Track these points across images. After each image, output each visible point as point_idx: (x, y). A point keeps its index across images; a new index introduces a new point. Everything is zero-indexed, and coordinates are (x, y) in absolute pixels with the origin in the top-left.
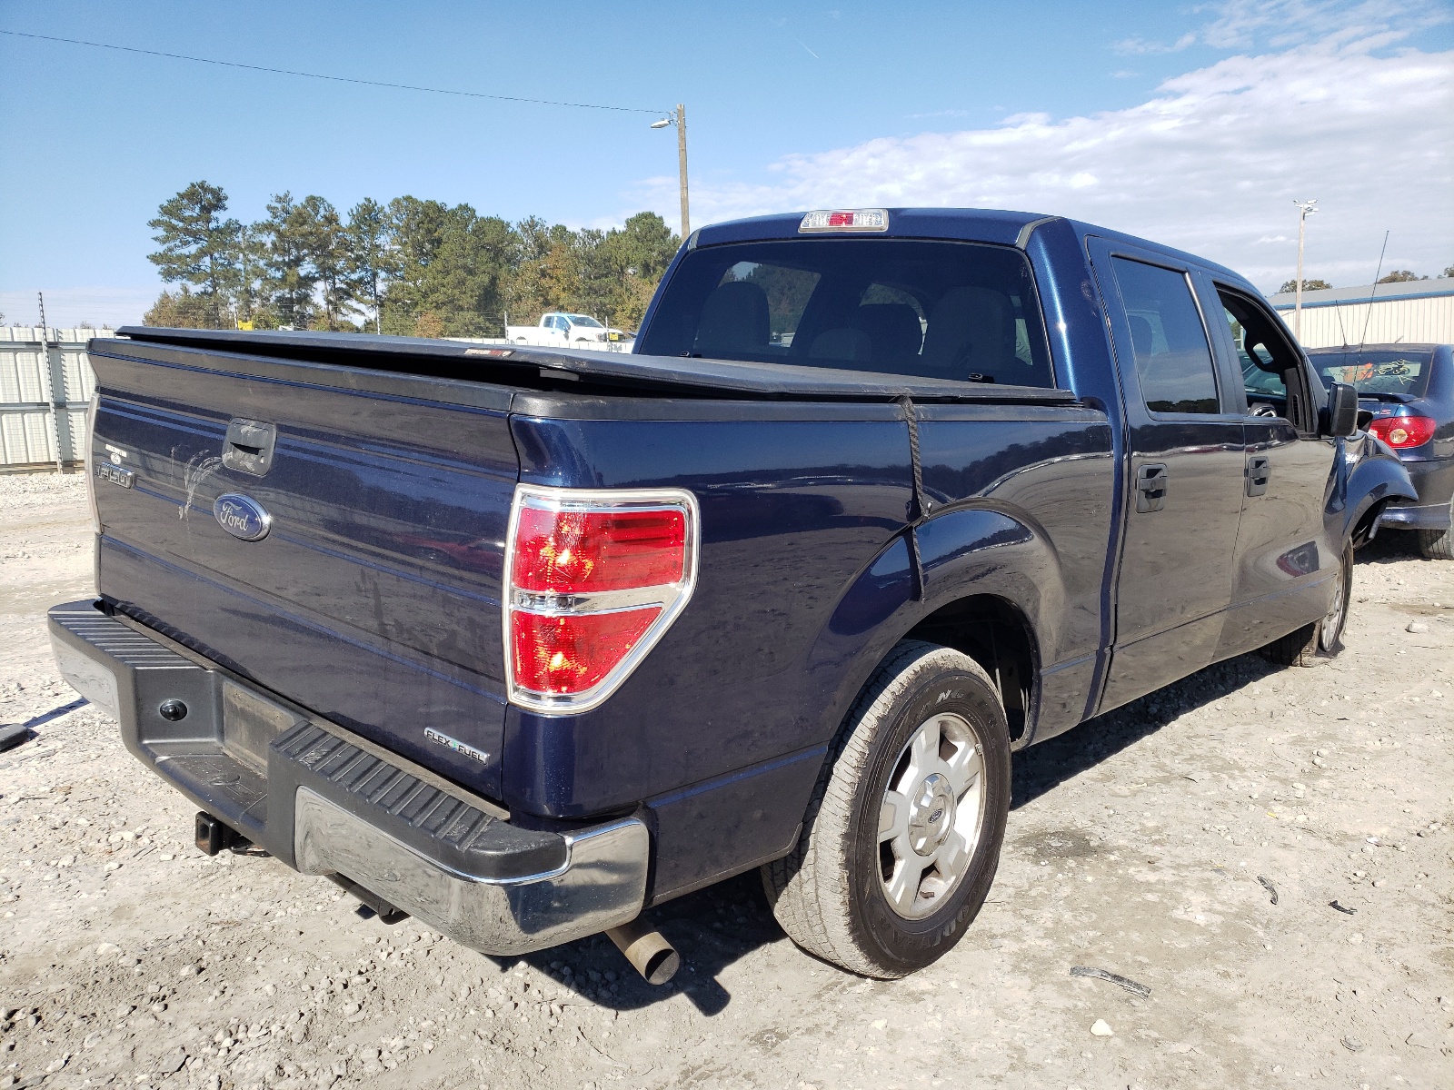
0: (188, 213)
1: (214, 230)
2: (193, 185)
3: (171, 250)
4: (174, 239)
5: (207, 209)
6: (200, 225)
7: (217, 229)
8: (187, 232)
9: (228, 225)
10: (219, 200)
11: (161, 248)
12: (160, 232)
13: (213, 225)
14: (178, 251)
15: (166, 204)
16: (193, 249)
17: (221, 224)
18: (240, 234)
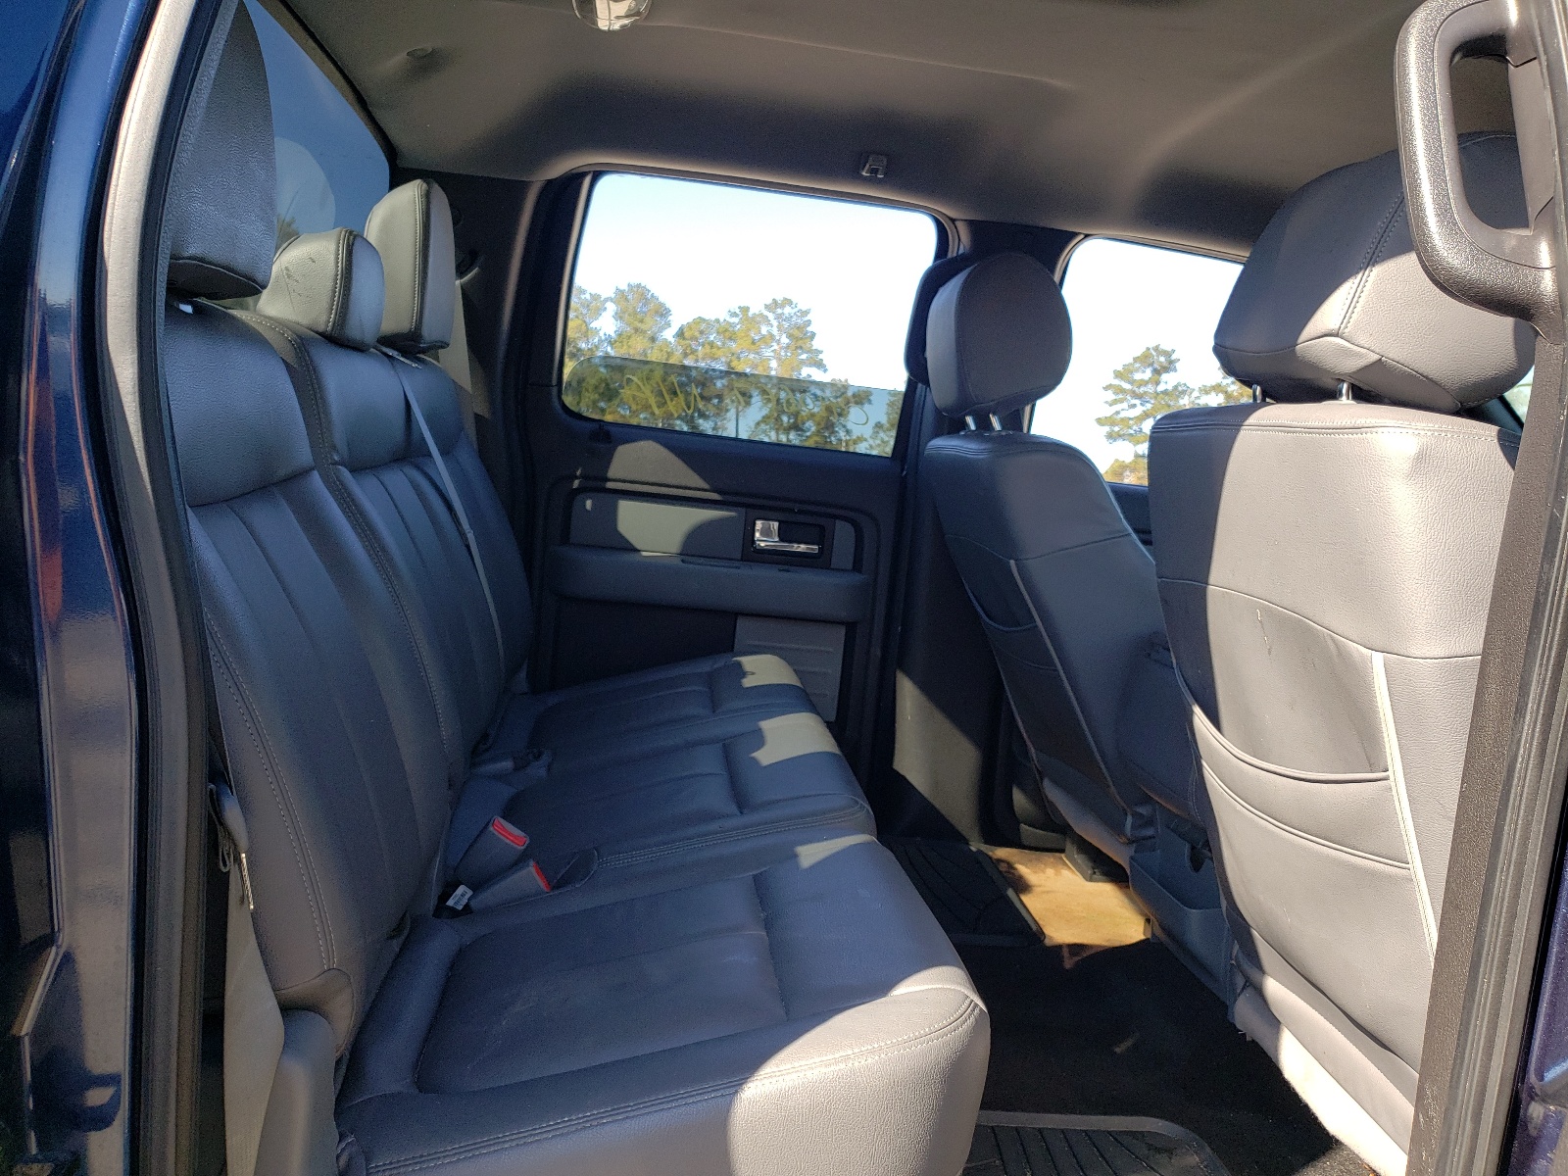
0: (1138, 376)
1: (1162, 392)
2: (1148, 349)
3: (1118, 413)
4: (1121, 401)
5: (1157, 372)
6: (1150, 388)
7: (1165, 392)
8: (1136, 396)
9: (1176, 388)
10: (1171, 362)
11: (1109, 411)
12: (1110, 396)
13: (1160, 388)
14: (1123, 415)
15: (1120, 368)
16: (1138, 411)
17: (1170, 387)
18: (1186, 397)
